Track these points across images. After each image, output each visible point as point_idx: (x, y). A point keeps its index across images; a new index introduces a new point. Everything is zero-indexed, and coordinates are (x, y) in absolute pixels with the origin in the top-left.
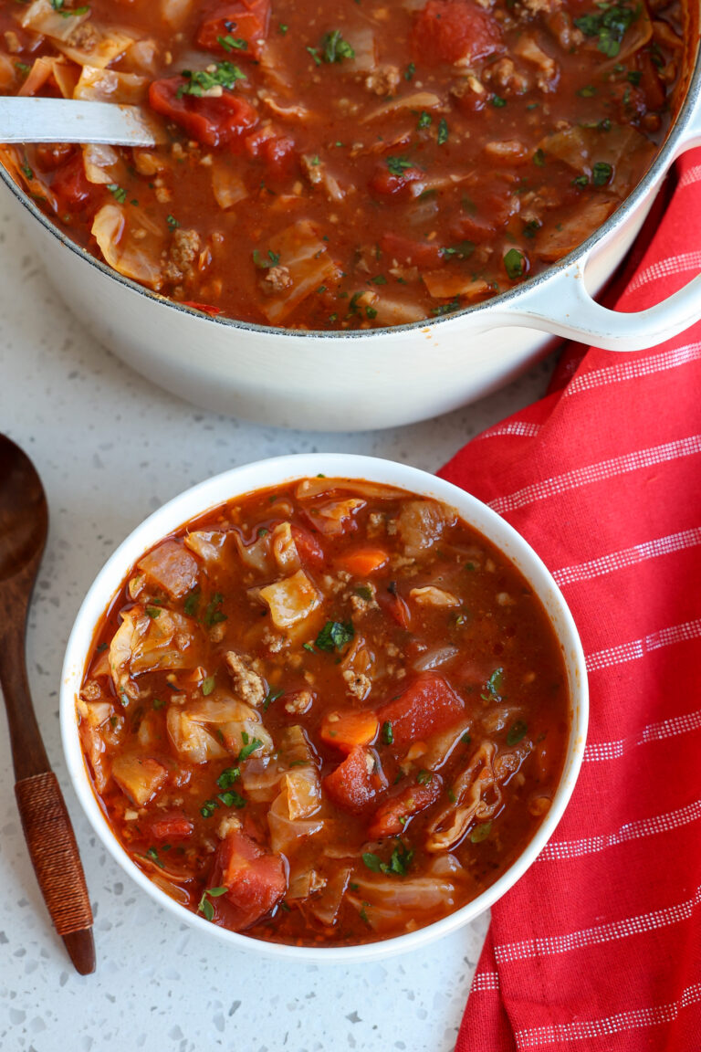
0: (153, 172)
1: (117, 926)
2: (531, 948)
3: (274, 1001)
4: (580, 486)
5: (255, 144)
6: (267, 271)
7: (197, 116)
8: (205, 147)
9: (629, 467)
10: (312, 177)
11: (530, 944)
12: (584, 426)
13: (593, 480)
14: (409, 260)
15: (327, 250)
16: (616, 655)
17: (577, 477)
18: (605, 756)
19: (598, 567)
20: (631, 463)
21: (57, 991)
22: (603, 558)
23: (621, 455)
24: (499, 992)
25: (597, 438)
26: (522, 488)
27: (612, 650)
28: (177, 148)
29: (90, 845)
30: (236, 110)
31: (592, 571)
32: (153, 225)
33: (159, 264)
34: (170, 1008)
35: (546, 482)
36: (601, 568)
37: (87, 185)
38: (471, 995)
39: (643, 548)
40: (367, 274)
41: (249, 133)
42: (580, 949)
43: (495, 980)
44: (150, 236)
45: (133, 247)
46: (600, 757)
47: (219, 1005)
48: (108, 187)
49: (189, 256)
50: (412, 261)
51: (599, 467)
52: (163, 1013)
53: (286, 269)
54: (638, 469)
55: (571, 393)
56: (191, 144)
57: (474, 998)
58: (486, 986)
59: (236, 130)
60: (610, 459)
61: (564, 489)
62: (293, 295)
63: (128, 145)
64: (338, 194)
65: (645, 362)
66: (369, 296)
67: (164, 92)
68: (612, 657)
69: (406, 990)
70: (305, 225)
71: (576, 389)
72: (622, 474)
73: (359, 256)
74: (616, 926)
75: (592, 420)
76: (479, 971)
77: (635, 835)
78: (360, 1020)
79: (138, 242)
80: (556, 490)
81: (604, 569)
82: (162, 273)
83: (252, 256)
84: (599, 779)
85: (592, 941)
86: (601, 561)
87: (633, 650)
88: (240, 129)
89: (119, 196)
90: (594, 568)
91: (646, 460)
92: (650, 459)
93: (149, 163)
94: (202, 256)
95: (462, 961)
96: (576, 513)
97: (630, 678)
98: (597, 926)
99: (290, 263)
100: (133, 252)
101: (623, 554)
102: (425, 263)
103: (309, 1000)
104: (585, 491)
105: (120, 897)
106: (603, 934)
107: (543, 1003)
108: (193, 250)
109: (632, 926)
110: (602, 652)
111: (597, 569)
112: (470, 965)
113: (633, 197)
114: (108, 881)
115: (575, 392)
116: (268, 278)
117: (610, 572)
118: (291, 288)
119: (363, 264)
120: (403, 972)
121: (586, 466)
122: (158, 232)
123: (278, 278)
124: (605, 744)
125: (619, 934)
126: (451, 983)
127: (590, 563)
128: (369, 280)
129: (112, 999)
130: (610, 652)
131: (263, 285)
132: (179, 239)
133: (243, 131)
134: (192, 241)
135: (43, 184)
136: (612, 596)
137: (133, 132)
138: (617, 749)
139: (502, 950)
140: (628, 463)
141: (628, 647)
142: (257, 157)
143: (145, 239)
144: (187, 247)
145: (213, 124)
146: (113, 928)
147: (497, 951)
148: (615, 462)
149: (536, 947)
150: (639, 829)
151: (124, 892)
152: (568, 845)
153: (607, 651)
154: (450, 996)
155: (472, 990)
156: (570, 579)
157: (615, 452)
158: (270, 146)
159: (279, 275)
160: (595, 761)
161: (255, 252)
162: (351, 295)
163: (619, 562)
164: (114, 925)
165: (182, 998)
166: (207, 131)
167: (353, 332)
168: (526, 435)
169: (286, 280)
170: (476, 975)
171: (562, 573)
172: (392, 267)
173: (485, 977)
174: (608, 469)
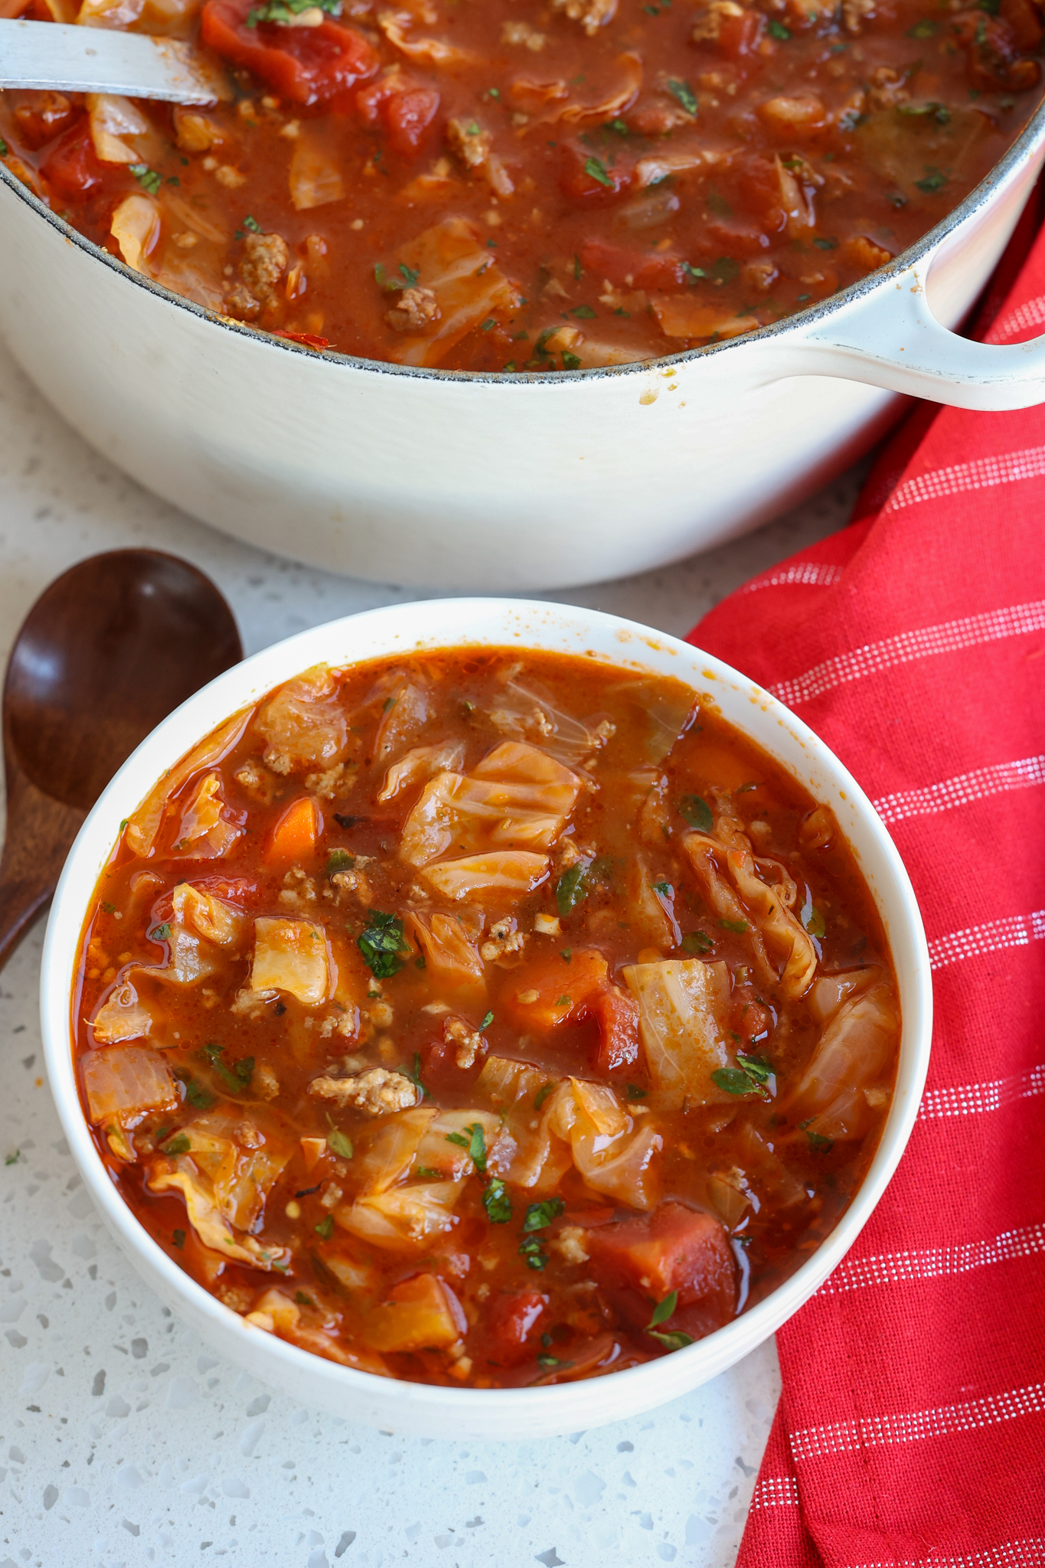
0: (205, 145)
1: (139, 1409)
2: (851, 1435)
3: (412, 1531)
4: (916, 659)
5: (372, 102)
6: (399, 294)
7: (282, 54)
8: (291, 107)
9: (995, 632)
10: (467, 153)
11: (850, 1428)
12: (920, 561)
13: (936, 651)
14: (629, 279)
15: (497, 262)
16: (984, 938)
17: (911, 645)
18: (968, 1108)
19: (949, 793)
20: (999, 625)
21: (40, 1518)
22: (956, 780)
23: (982, 613)
24: (801, 1509)
25: (941, 583)
26: (818, 664)
27: (976, 929)
28: (245, 108)
29: (88, 1277)
30: (345, 49)
31: (939, 801)
32: (208, 226)
33: (221, 287)
34: (234, 1543)
35: (859, 651)
36: (954, 795)
37: (96, 164)
38: (751, 1516)
39: (1022, 767)
40: (562, 299)
41: (362, 85)
42: (935, 1438)
43: (792, 1491)
44: (203, 244)
45: (176, 262)
46: (960, 1108)
47: (318, 1538)
48: (132, 169)
49: (270, 274)
50: (636, 280)
51: (945, 630)
52: (223, 1553)
53: (430, 293)
54: (1009, 637)
55: (896, 507)
56: (269, 102)
57: (757, 1521)
58: (777, 1500)
59: (344, 80)
60: (963, 619)
61: (888, 664)
62: (443, 331)
63: (167, 98)
64: (505, 185)
65: (1018, 458)
66: (566, 335)
67: (226, 16)
68: (976, 941)
69: (637, 1513)
70: (458, 224)
71: (906, 500)
72: (985, 644)
73: (545, 275)
74: (996, 1402)
75: (933, 551)
76: (764, 1475)
77: (1023, 1250)
78: (561, 1563)
79: (184, 253)
80: (875, 665)
81: (959, 798)
82: (225, 301)
83: (373, 274)
84: (960, 1148)
85: (955, 1426)
86: (954, 784)
87: (1012, 932)
88: (351, 78)
89: (150, 184)
90: (941, 796)
91: (1022, 622)
92: (1029, 621)
93: (199, 131)
94: (292, 275)
95: (732, 1463)
96: (909, 704)
97: (1009, 978)
98: (962, 1401)
99: (435, 284)
100: (176, 270)
101: (991, 773)
102: (658, 282)
103: (472, 1529)
104: (923, 667)
105: (141, 1361)
106: (974, 1415)
107: (876, 1529)
108: (277, 265)
109: (1022, 1402)
110: (960, 933)
111: (946, 798)
112: (747, 1470)
113: (1002, 167)
114: (122, 1337)
115: (903, 505)
116: (402, 305)
117: (969, 802)
118: (438, 323)
119: (556, 286)
120: (632, 1483)
121: (924, 627)
122: (218, 237)
123: (418, 305)
124: (968, 1088)
125: (1001, 1415)
126: (713, 1501)
127: (934, 788)
128: (565, 310)
129: (135, 1530)
130: (973, 933)
131: (393, 316)
132: (254, 247)
133: (357, 81)
134: (275, 250)
135: (26, 163)
136: (973, 841)
137: (175, 80)
138: (990, 1096)
139: (802, 1437)
140: (993, 625)
141: (1003, 926)
142: (374, 122)
143: (196, 248)
144: (267, 260)
145: (306, 68)
146: (133, 1413)
147: (795, 1439)
148: (971, 623)
149: (860, 1433)
150: (1028, 1241)
151: (149, 1354)
152: (910, 1257)
153: (968, 931)
154: (713, 1521)
155: (753, 1507)
156: (903, 812)
157: (970, 605)
158: (393, 106)
159: (419, 301)
160: (953, 1116)
161: (377, 266)
162: (534, 336)
163: (984, 786)
164: (134, 1408)
165: (255, 1526)
166: (297, 80)
167: (549, 374)
168: (820, 583)
169: (430, 308)
170: (759, 1483)
171: (888, 802)
172: (604, 292)
173: (775, 1485)
174: (960, 634)
